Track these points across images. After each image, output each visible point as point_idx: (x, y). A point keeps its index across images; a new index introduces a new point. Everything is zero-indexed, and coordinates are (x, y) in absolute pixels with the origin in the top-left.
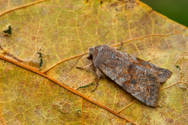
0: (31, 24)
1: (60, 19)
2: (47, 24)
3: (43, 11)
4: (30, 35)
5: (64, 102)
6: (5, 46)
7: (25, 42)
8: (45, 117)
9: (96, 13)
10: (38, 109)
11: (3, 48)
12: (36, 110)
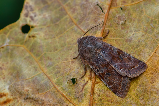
0: (62, 69)
1: (53, 51)
2: (59, 58)
3: (50, 64)
4: (71, 66)
5: (117, 21)
6: (84, 80)
7: (77, 67)
8: (133, 33)
9: (41, 29)
10: (128, 40)
11: (86, 81)
12: (129, 41)
